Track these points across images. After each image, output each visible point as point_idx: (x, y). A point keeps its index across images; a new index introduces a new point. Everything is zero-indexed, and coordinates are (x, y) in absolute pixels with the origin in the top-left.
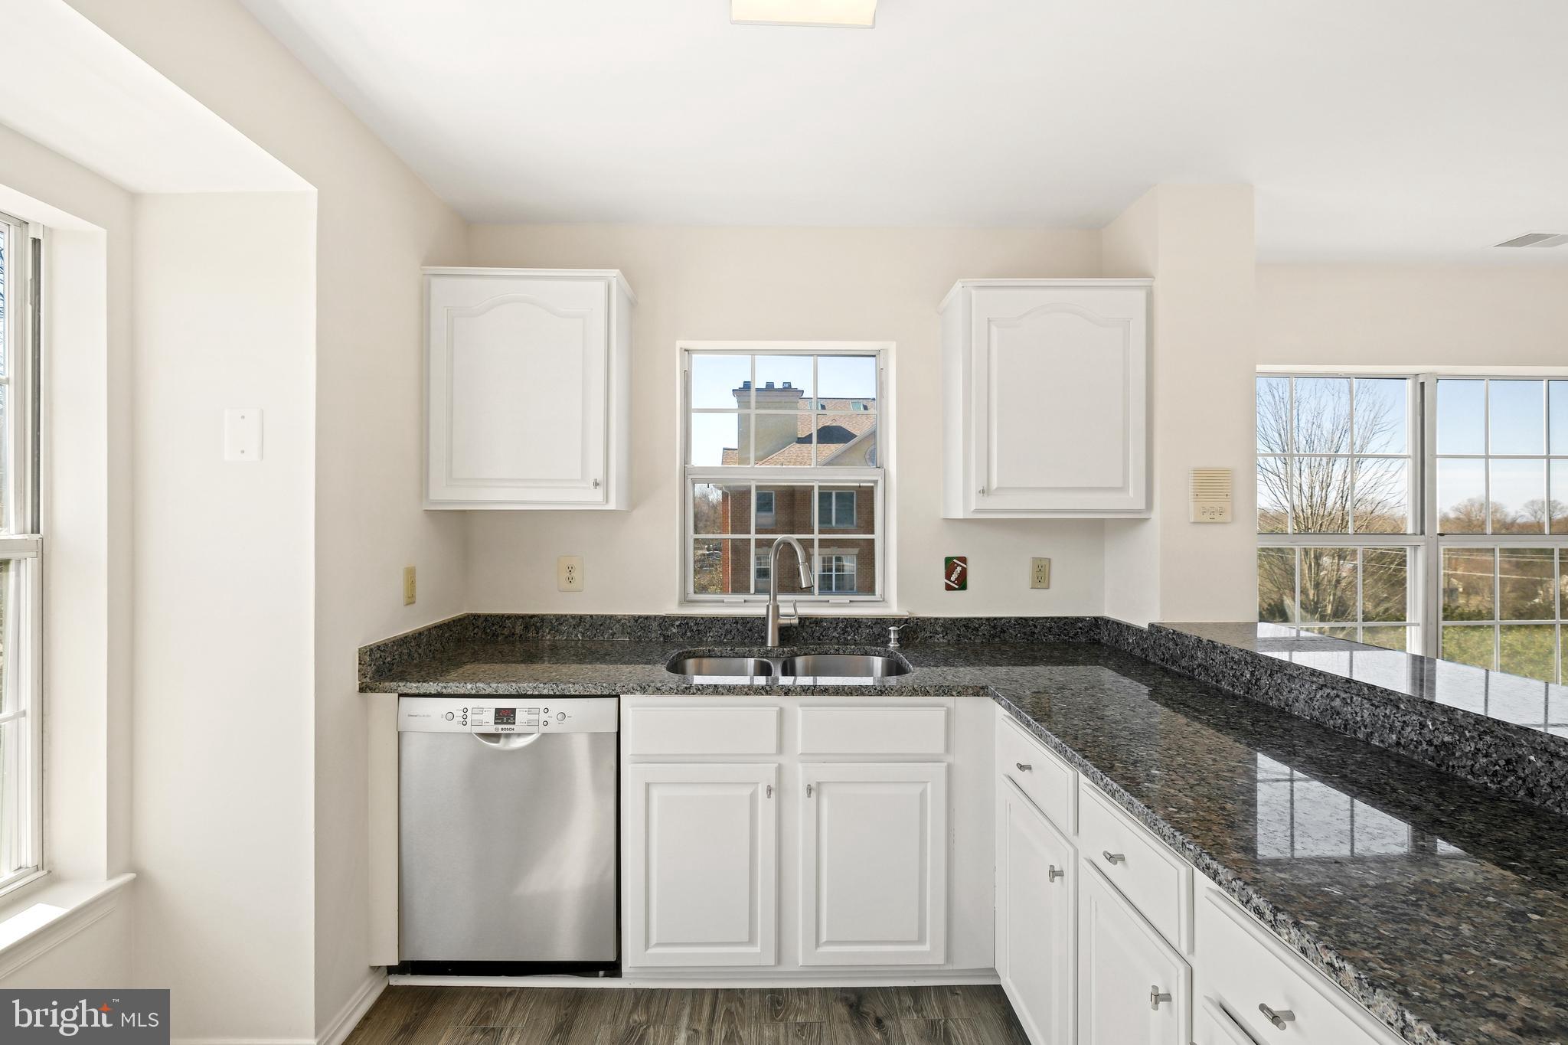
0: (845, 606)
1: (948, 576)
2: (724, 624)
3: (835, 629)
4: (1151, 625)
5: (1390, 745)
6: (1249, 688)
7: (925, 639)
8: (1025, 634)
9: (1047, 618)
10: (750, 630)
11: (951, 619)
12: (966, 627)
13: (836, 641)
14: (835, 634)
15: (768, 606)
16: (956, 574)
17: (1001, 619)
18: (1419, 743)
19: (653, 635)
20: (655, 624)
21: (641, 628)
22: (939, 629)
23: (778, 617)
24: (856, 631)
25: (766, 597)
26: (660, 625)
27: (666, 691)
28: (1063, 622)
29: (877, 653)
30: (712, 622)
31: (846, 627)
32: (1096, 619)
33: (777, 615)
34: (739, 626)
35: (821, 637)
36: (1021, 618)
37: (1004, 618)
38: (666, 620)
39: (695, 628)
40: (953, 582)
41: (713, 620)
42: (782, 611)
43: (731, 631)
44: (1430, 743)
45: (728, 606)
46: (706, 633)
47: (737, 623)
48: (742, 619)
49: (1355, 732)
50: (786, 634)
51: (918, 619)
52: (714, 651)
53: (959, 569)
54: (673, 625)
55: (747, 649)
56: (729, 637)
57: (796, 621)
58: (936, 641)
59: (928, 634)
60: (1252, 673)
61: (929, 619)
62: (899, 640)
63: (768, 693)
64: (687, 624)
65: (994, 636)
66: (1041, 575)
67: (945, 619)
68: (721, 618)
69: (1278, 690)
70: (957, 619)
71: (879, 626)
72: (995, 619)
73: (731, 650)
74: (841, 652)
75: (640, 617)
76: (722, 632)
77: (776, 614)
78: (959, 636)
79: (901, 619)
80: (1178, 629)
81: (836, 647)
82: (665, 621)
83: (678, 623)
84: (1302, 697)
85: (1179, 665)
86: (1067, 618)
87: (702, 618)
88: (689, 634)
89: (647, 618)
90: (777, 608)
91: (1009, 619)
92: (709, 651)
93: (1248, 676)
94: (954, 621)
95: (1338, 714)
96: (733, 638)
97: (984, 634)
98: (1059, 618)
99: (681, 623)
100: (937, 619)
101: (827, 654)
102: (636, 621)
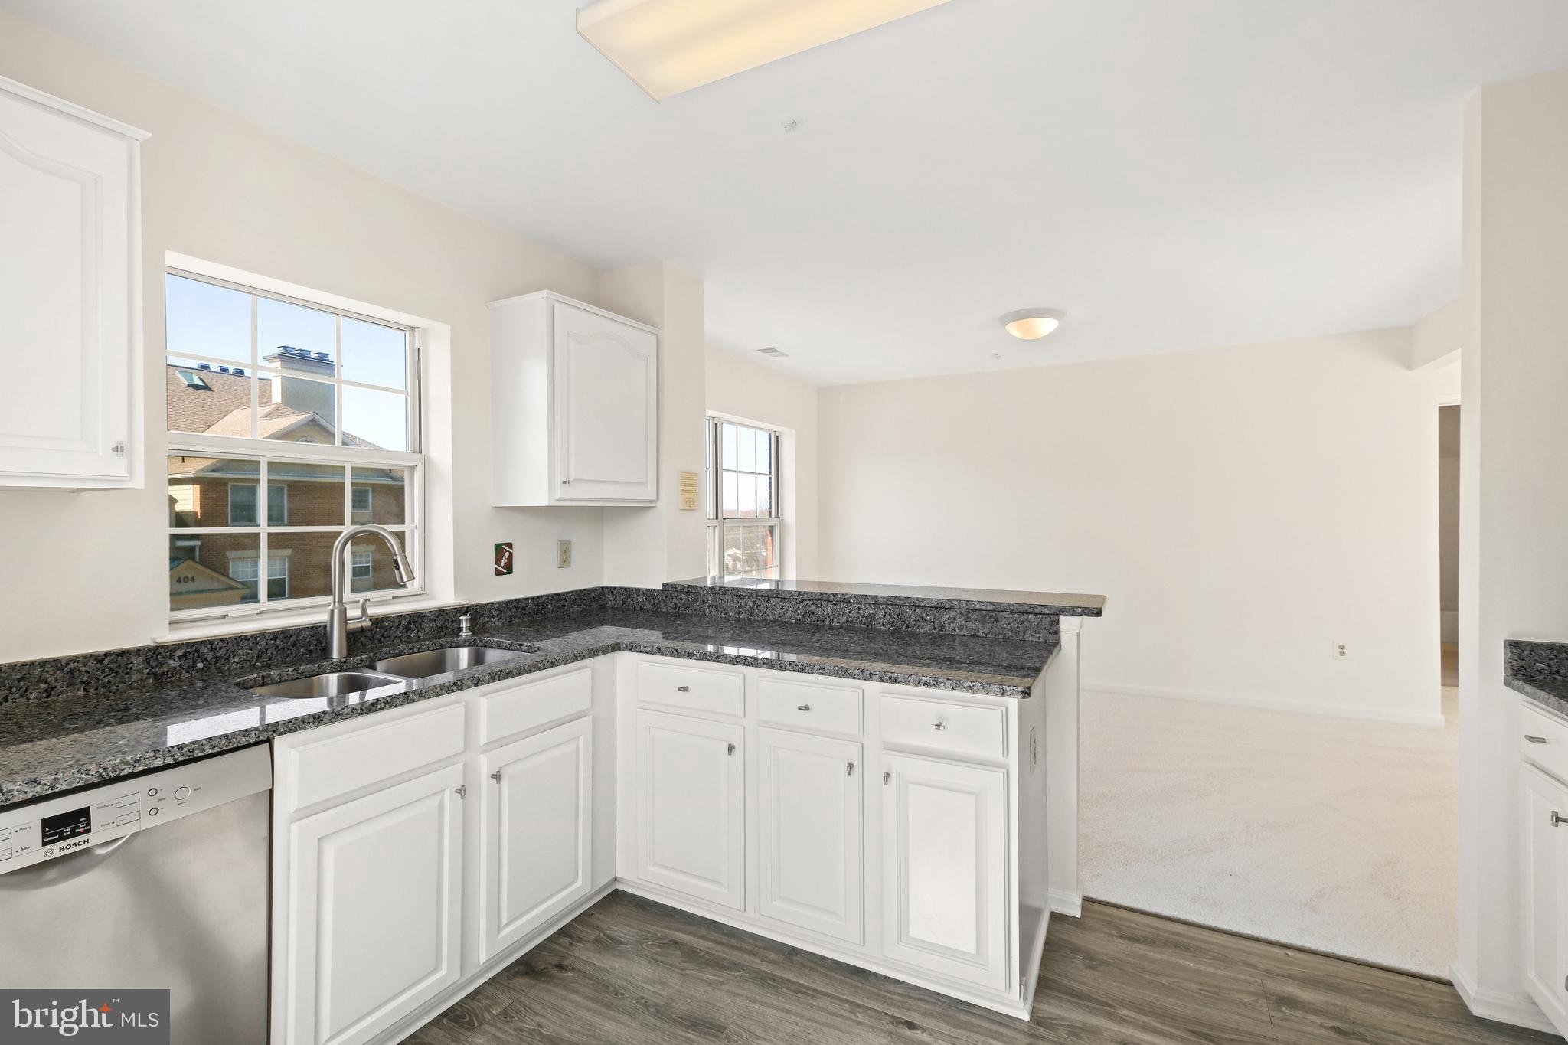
0: (387, 604)
1: (498, 562)
2: (257, 643)
3: (398, 628)
4: (665, 585)
5: (843, 623)
6: (752, 613)
7: (484, 624)
8: (558, 607)
9: (572, 592)
10: (294, 645)
11: (504, 602)
12: (516, 607)
13: (399, 641)
14: (398, 634)
15: (332, 611)
16: (504, 559)
17: (542, 596)
18: (858, 617)
19: (134, 678)
20: (137, 662)
21: (111, 670)
22: (495, 614)
23: (346, 624)
24: (420, 627)
25: (328, 599)
26: (147, 661)
27: (348, 714)
28: (583, 593)
29: (454, 645)
30: (237, 642)
31: (409, 624)
32: (602, 588)
33: (344, 620)
34: (278, 642)
35: (383, 639)
36: (556, 594)
37: (544, 596)
38: (160, 650)
39: (210, 656)
40: (502, 567)
41: (239, 640)
42: (350, 614)
43: (266, 651)
44: (863, 616)
45: (232, 623)
46: (228, 659)
47: (275, 639)
48: (283, 632)
49: (823, 621)
50: (355, 639)
51: (477, 605)
52: (269, 676)
53: (507, 554)
54: (171, 657)
55: (316, 665)
56: (265, 658)
57: (368, 623)
58: (493, 624)
59: (486, 620)
60: (754, 603)
61: (487, 604)
62: (470, 629)
63: (460, 689)
64: (197, 651)
65: (536, 613)
66: (565, 557)
67: (499, 602)
68: (252, 636)
69: (773, 609)
70: (509, 601)
71: (441, 618)
72: (538, 597)
73: (294, 670)
74: (416, 650)
75: (106, 655)
76: (255, 653)
77: (343, 618)
78: (511, 617)
79: (462, 608)
80: (693, 584)
81: (410, 645)
82: (156, 654)
83: (180, 653)
84: (790, 609)
85: (691, 609)
86: (585, 590)
87: (222, 640)
88: (200, 665)
89: (122, 653)
90: (343, 612)
91: (547, 596)
92: (263, 677)
93: (751, 605)
94: (507, 603)
95: (813, 614)
96: (270, 660)
97: (530, 613)
98: (580, 590)
99: (186, 652)
100: (493, 603)
101: (400, 655)
102: (101, 661)
